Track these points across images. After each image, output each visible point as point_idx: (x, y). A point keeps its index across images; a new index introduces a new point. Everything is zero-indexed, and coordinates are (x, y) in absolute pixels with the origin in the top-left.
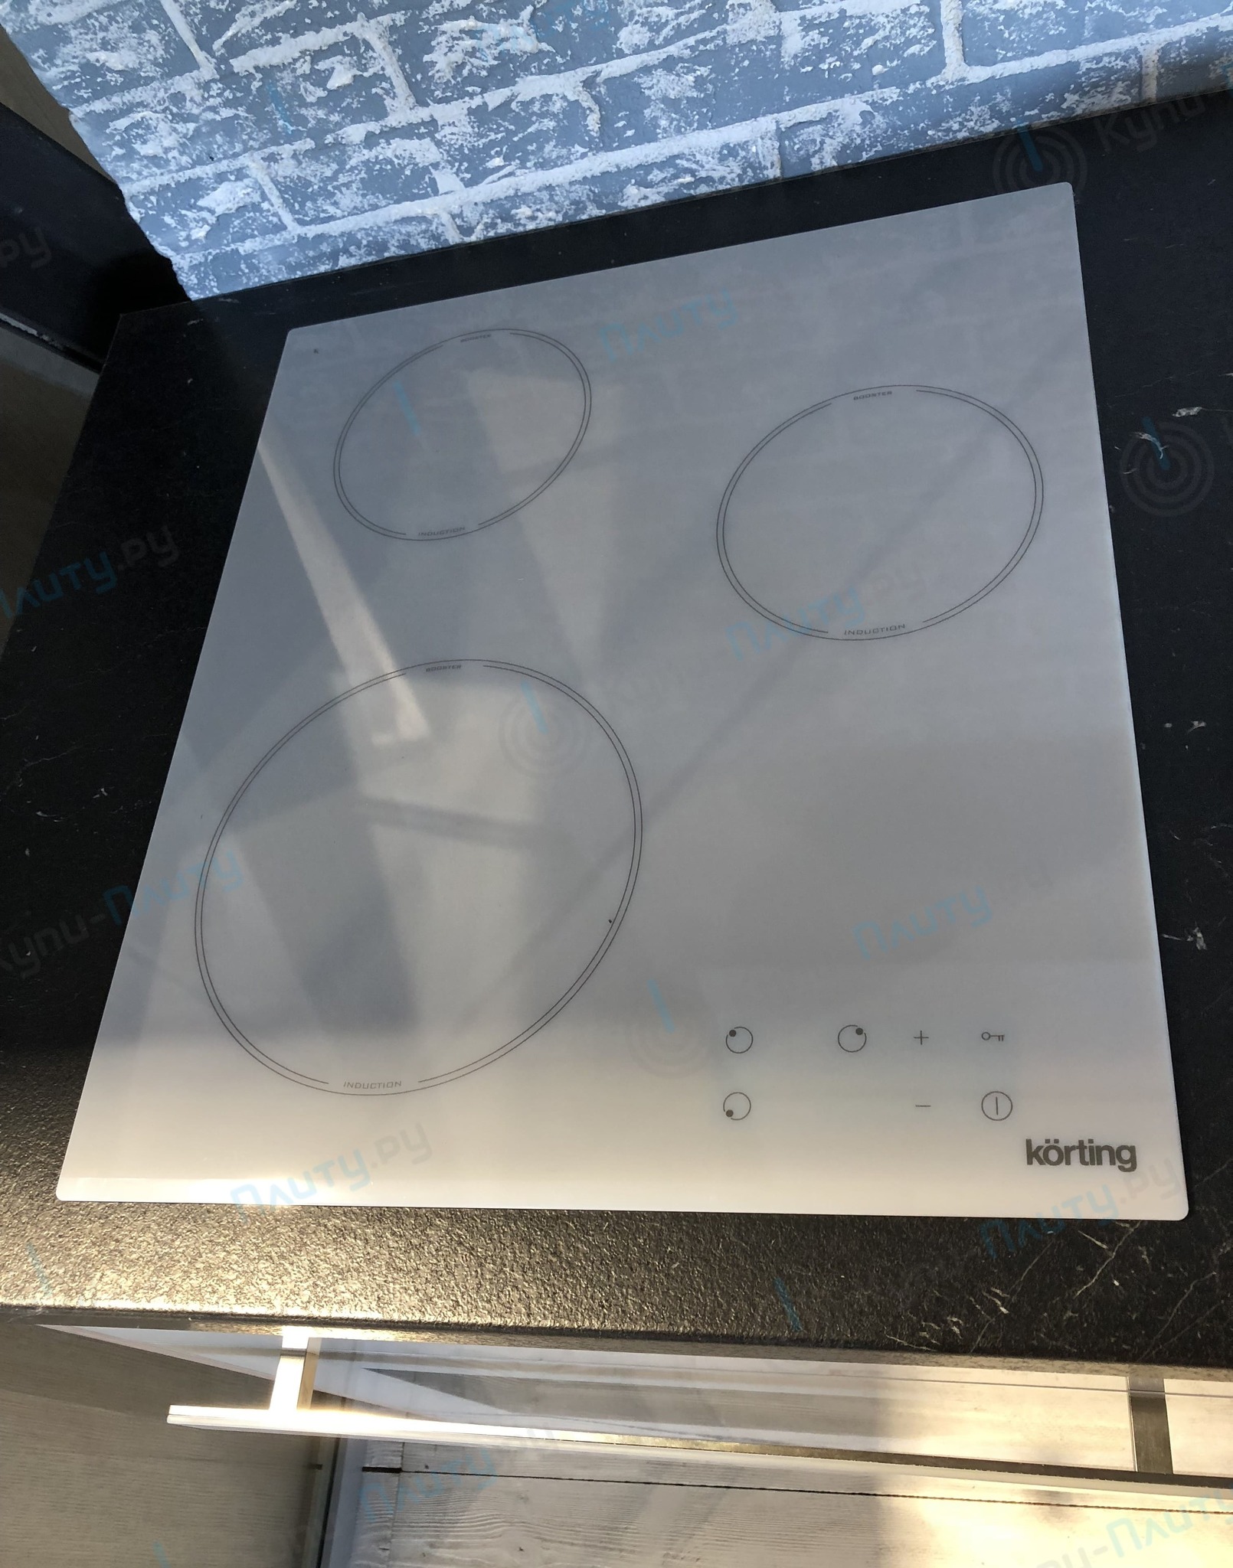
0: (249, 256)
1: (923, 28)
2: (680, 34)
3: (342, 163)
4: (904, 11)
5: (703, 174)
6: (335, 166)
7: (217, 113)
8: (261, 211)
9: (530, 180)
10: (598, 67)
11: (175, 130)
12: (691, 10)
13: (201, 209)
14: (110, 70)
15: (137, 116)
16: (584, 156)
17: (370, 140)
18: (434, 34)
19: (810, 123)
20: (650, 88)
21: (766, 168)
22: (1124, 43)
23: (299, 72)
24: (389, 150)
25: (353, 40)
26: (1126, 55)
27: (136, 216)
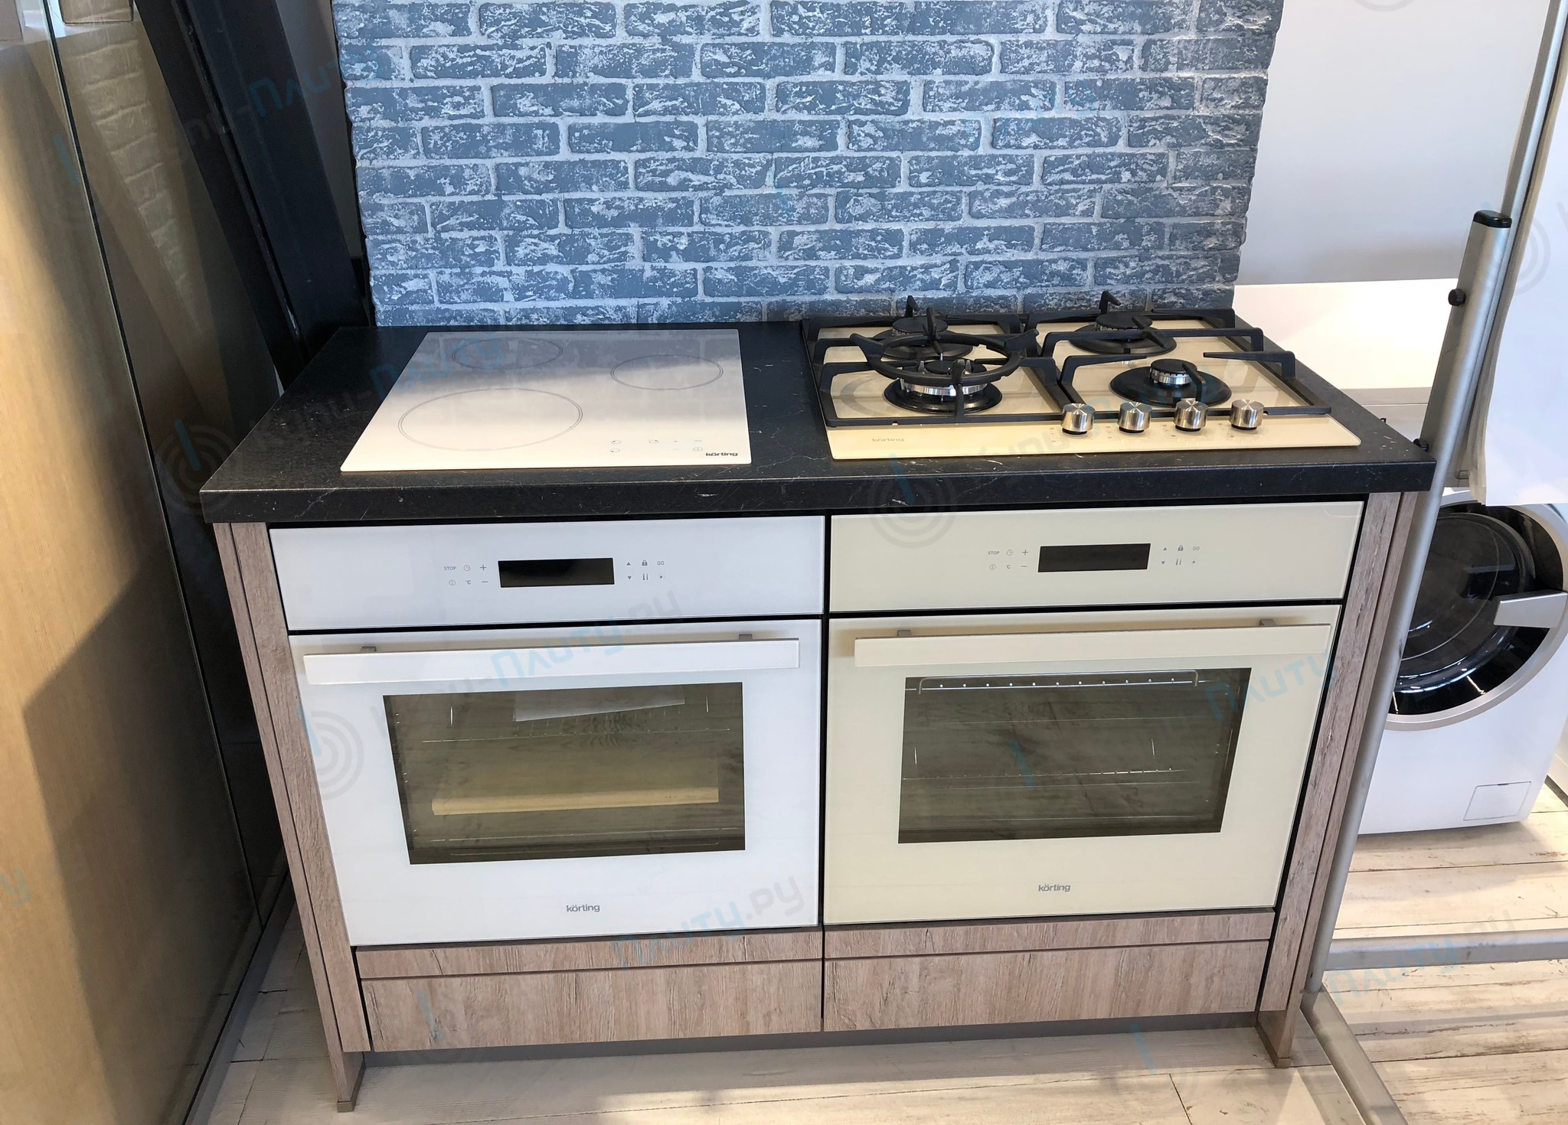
0: (413, 311)
1: (691, 279)
2: (609, 261)
3: (469, 280)
4: (686, 271)
5: (608, 315)
6: (465, 281)
7: (427, 251)
8: (427, 293)
9: (541, 304)
10: (577, 266)
11: (407, 253)
12: (615, 254)
13: (401, 287)
14: (393, 225)
15: (394, 245)
16: (564, 299)
17: (483, 274)
18: (522, 241)
19: (650, 304)
20: (595, 278)
21: (631, 317)
22: (756, 299)
23: (466, 243)
24: (488, 279)
25: (491, 237)
26: (757, 303)
27: (372, 284)
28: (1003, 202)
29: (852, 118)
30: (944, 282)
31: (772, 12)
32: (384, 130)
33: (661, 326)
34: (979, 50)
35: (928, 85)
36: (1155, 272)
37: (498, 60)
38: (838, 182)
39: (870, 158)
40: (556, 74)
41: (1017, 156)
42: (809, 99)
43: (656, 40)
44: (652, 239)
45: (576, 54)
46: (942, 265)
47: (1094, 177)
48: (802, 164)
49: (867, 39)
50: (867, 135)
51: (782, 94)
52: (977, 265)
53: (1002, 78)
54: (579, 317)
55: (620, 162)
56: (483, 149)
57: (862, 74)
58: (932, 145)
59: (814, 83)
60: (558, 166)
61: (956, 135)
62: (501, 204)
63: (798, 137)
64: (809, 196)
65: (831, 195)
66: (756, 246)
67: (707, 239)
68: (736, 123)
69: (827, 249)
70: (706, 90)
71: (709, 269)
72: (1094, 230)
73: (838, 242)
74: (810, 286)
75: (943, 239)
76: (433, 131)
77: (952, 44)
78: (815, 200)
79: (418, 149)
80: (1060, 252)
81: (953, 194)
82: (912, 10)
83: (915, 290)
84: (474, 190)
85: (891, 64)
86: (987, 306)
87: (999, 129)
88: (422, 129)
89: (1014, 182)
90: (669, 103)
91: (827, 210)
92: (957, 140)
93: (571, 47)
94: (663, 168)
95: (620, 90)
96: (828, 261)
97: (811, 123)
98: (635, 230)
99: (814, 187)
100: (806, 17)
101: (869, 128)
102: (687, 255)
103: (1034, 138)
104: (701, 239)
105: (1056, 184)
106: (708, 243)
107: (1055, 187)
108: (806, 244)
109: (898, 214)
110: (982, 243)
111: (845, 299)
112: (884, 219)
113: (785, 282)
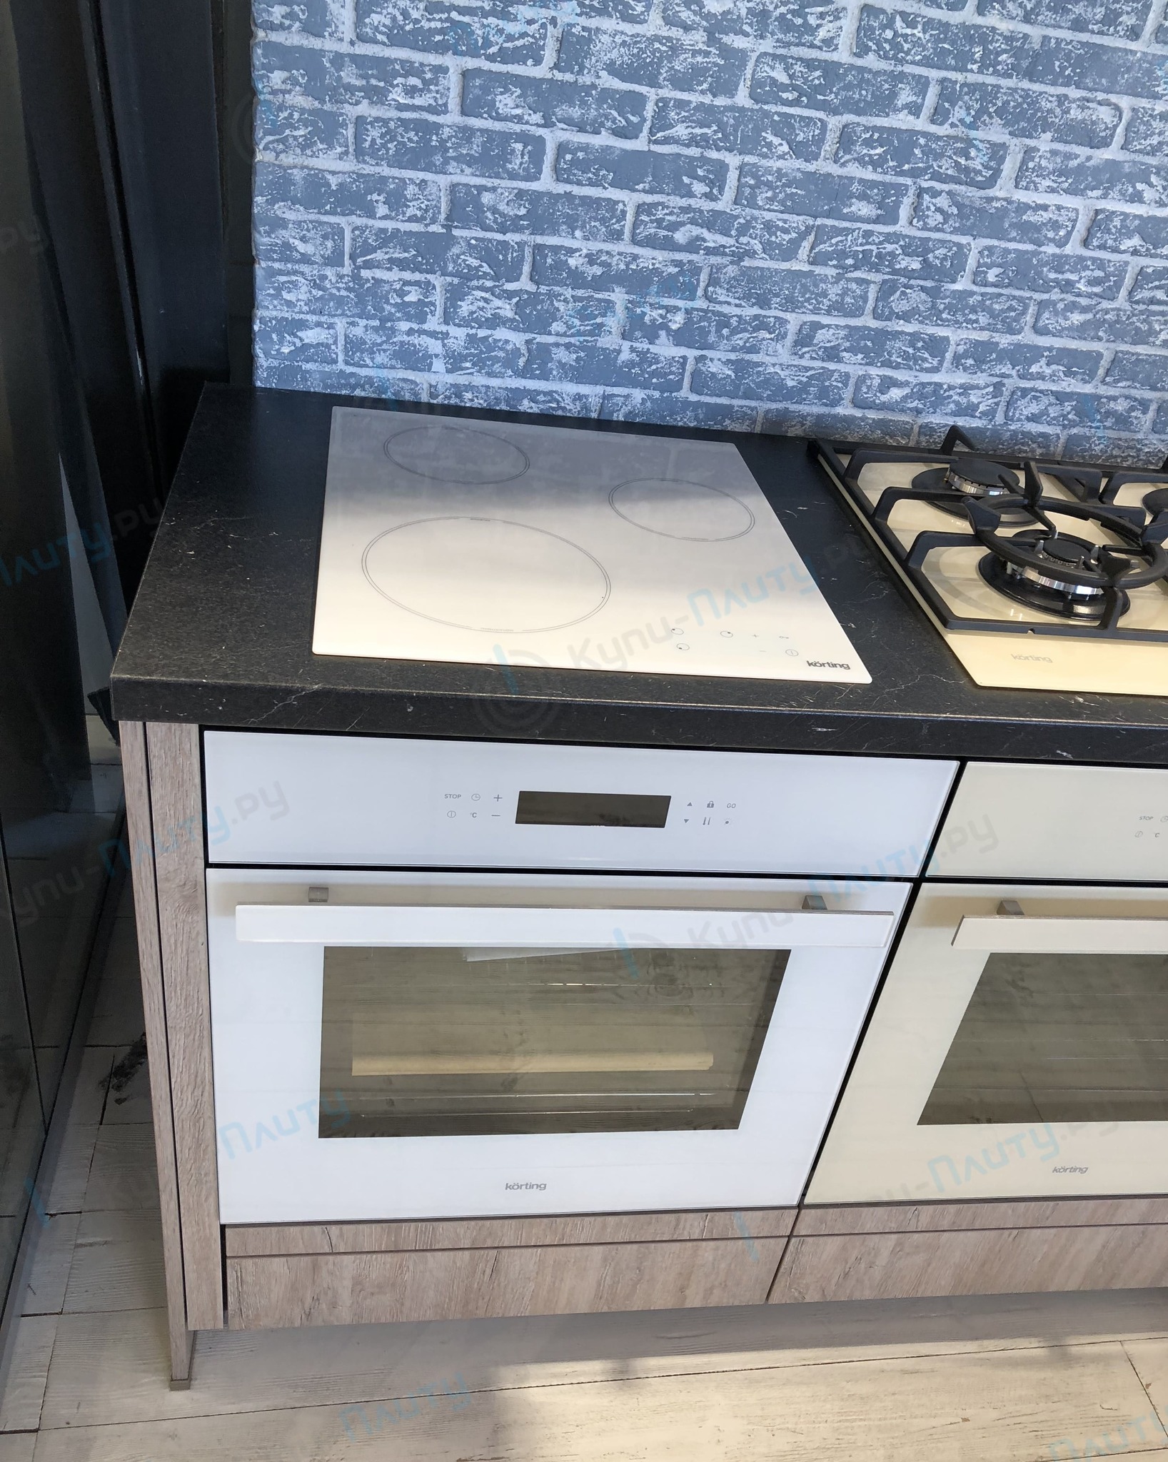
0: (307, 372)
1: (678, 369)
2: (579, 333)
3: (389, 338)
4: (673, 358)
5: (563, 405)
6: (384, 338)
7: (339, 291)
8: (330, 349)
9: (480, 380)
10: (535, 336)
11: (310, 292)
12: (587, 325)
13: (296, 336)
14: (297, 251)
15: (294, 278)
16: (510, 376)
17: (410, 332)
18: (468, 294)
19: (619, 396)
20: (555, 354)
21: (592, 411)
22: (753, 404)
23: (394, 287)
24: (415, 340)
25: (428, 283)
26: (752, 409)
27: (256, 328)
28: (1077, 318)
29: (925, 185)
30: (982, 408)
31: (861, 20)
32: (302, 111)
33: (629, 427)
34: (1105, 114)
35: (1029, 153)
37: (480, 32)
38: (887, 266)
39: (936, 240)
40: (556, 66)
41: (1109, 261)
42: (879, 150)
43: (698, 38)
44: (639, 311)
45: (590, 40)
46: (985, 387)
48: (849, 238)
49: (972, 78)
50: (939, 210)
51: (846, 139)
52: (1025, 392)
53: (1121, 156)
54: (526, 403)
55: (619, 202)
56: (438, 159)
57: (953, 125)
58: (1014, 234)
59: (891, 130)
60: (536, 197)
61: (1044, 224)
62: (449, 240)
63: (854, 200)
64: (848, 280)
65: (874, 282)
66: (768, 336)
67: (709, 320)
68: (779, 170)
69: (854, 350)
70: (751, 119)
71: (703, 358)
73: (869, 344)
74: (824, 395)
75: (994, 356)
76: (371, 123)
77: (1074, 101)
78: (854, 286)
79: (347, 146)
80: (1125, 387)
81: (1020, 300)
82: (1037, 47)
83: (946, 414)
84: (415, 215)
85: (991, 117)
86: (1023, 444)
87: (1099, 222)
88: (358, 118)
89: (1096, 295)
90: (698, 131)
91: (865, 300)
92: (1044, 231)
93: (584, 29)
94: (672, 218)
95: (637, 102)
96: (852, 365)
97: (873, 184)
98: (619, 296)
99: (856, 267)
100: (902, 35)
101: (943, 201)
102: (680, 338)
103: (1136, 241)
104: (701, 319)
105: (1144, 303)
106: (710, 326)
107: (1142, 307)
108: (829, 341)
109: (949, 317)
110: (1038, 366)
111: (860, 415)
112: (931, 321)
113: (793, 387)
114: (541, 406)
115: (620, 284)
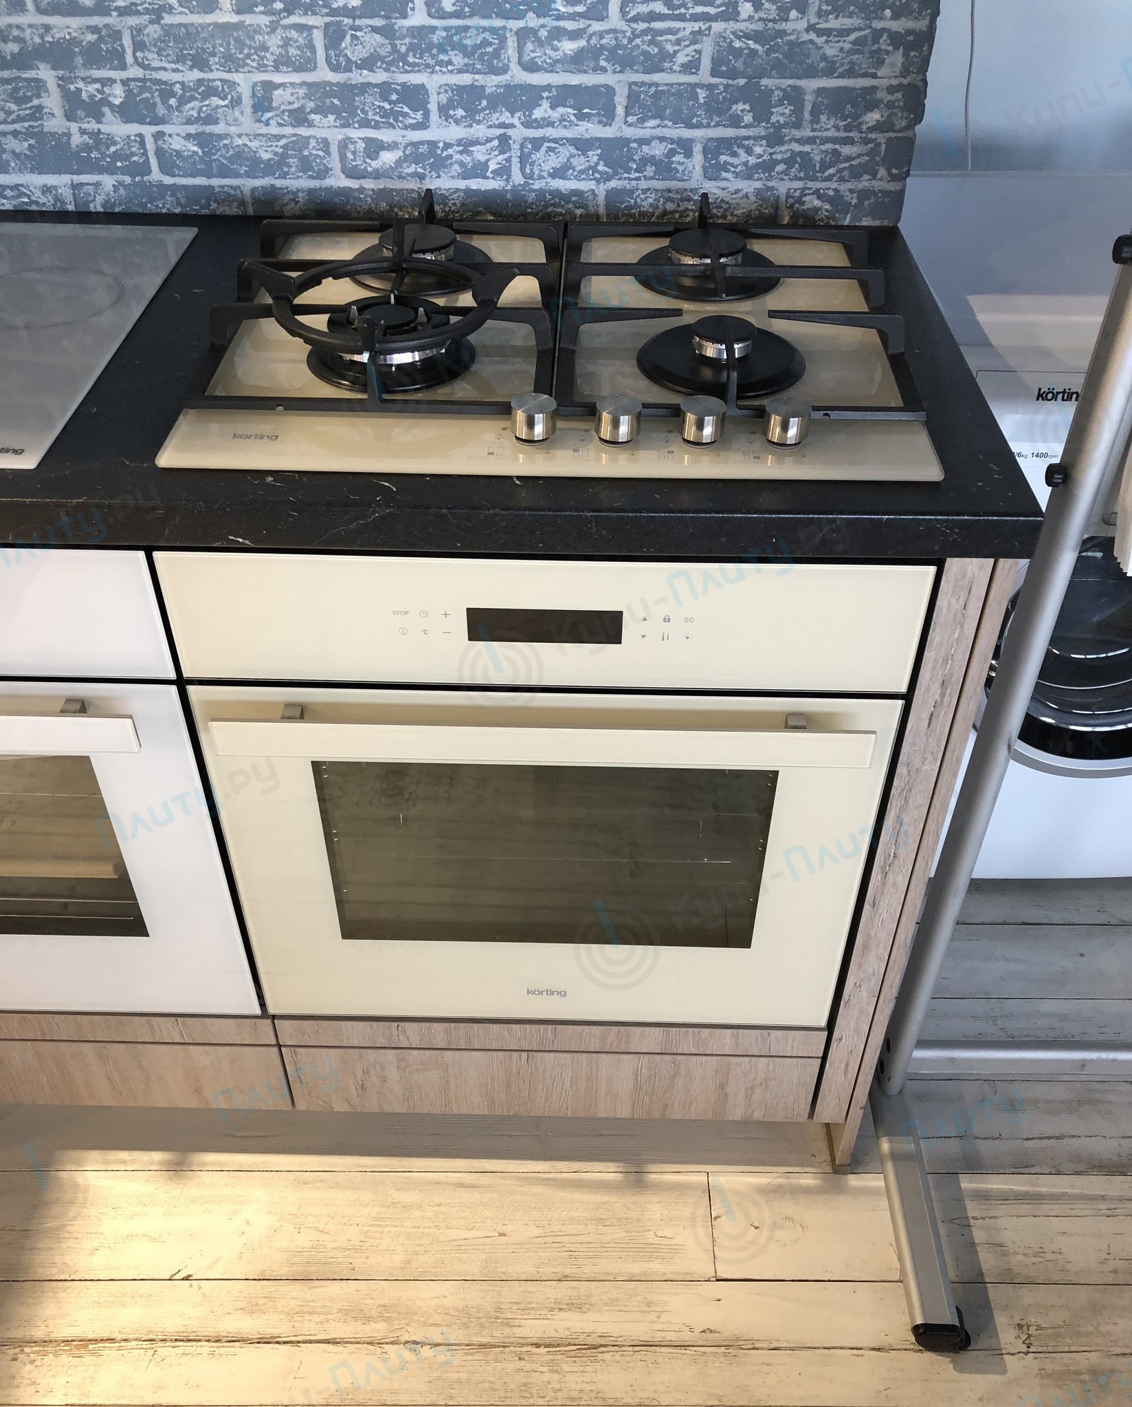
1: (139, 149)
2: (20, 119)
4: (129, 137)
5: (34, 199)
12: (26, 109)
19: (88, 184)
20: (6, 144)
21: (66, 203)
22: (233, 182)
26: (235, 188)
28: (568, 47)
30: (493, 166)
33: (111, 218)
36: (789, 162)
46: (487, 141)
47: (699, 9)
52: (537, 143)
64: (285, 27)
65: (316, 27)
66: (221, 103)
67: (149, 90)
69: (321, 110)
71: (161, 134)
72: (702, 94)
73: (336, 101)
74: (306, 165)
75: (484, 103)
78: (294, 34)
80: (654, 128)
81: (493, 30)
83: (453, 177)
86: (554, 205)
89: (581, 15)
91: (314, 51)
96: (326, 128)
98: (45, 73)
102: (128, 112)
104: (142, 90)
105: (643, 21)
106: (153, 97)
107: (642, 26)
108: (290, 103)
109: (417, 61)
110: (543, 111)
111: (357, 187)
112: (398, 67)
113: (269, 160)
114: (13, 202)
115: (43, 60)
